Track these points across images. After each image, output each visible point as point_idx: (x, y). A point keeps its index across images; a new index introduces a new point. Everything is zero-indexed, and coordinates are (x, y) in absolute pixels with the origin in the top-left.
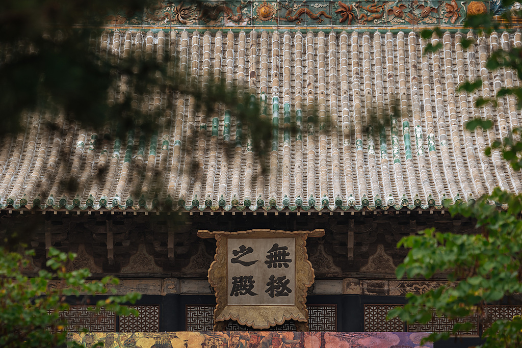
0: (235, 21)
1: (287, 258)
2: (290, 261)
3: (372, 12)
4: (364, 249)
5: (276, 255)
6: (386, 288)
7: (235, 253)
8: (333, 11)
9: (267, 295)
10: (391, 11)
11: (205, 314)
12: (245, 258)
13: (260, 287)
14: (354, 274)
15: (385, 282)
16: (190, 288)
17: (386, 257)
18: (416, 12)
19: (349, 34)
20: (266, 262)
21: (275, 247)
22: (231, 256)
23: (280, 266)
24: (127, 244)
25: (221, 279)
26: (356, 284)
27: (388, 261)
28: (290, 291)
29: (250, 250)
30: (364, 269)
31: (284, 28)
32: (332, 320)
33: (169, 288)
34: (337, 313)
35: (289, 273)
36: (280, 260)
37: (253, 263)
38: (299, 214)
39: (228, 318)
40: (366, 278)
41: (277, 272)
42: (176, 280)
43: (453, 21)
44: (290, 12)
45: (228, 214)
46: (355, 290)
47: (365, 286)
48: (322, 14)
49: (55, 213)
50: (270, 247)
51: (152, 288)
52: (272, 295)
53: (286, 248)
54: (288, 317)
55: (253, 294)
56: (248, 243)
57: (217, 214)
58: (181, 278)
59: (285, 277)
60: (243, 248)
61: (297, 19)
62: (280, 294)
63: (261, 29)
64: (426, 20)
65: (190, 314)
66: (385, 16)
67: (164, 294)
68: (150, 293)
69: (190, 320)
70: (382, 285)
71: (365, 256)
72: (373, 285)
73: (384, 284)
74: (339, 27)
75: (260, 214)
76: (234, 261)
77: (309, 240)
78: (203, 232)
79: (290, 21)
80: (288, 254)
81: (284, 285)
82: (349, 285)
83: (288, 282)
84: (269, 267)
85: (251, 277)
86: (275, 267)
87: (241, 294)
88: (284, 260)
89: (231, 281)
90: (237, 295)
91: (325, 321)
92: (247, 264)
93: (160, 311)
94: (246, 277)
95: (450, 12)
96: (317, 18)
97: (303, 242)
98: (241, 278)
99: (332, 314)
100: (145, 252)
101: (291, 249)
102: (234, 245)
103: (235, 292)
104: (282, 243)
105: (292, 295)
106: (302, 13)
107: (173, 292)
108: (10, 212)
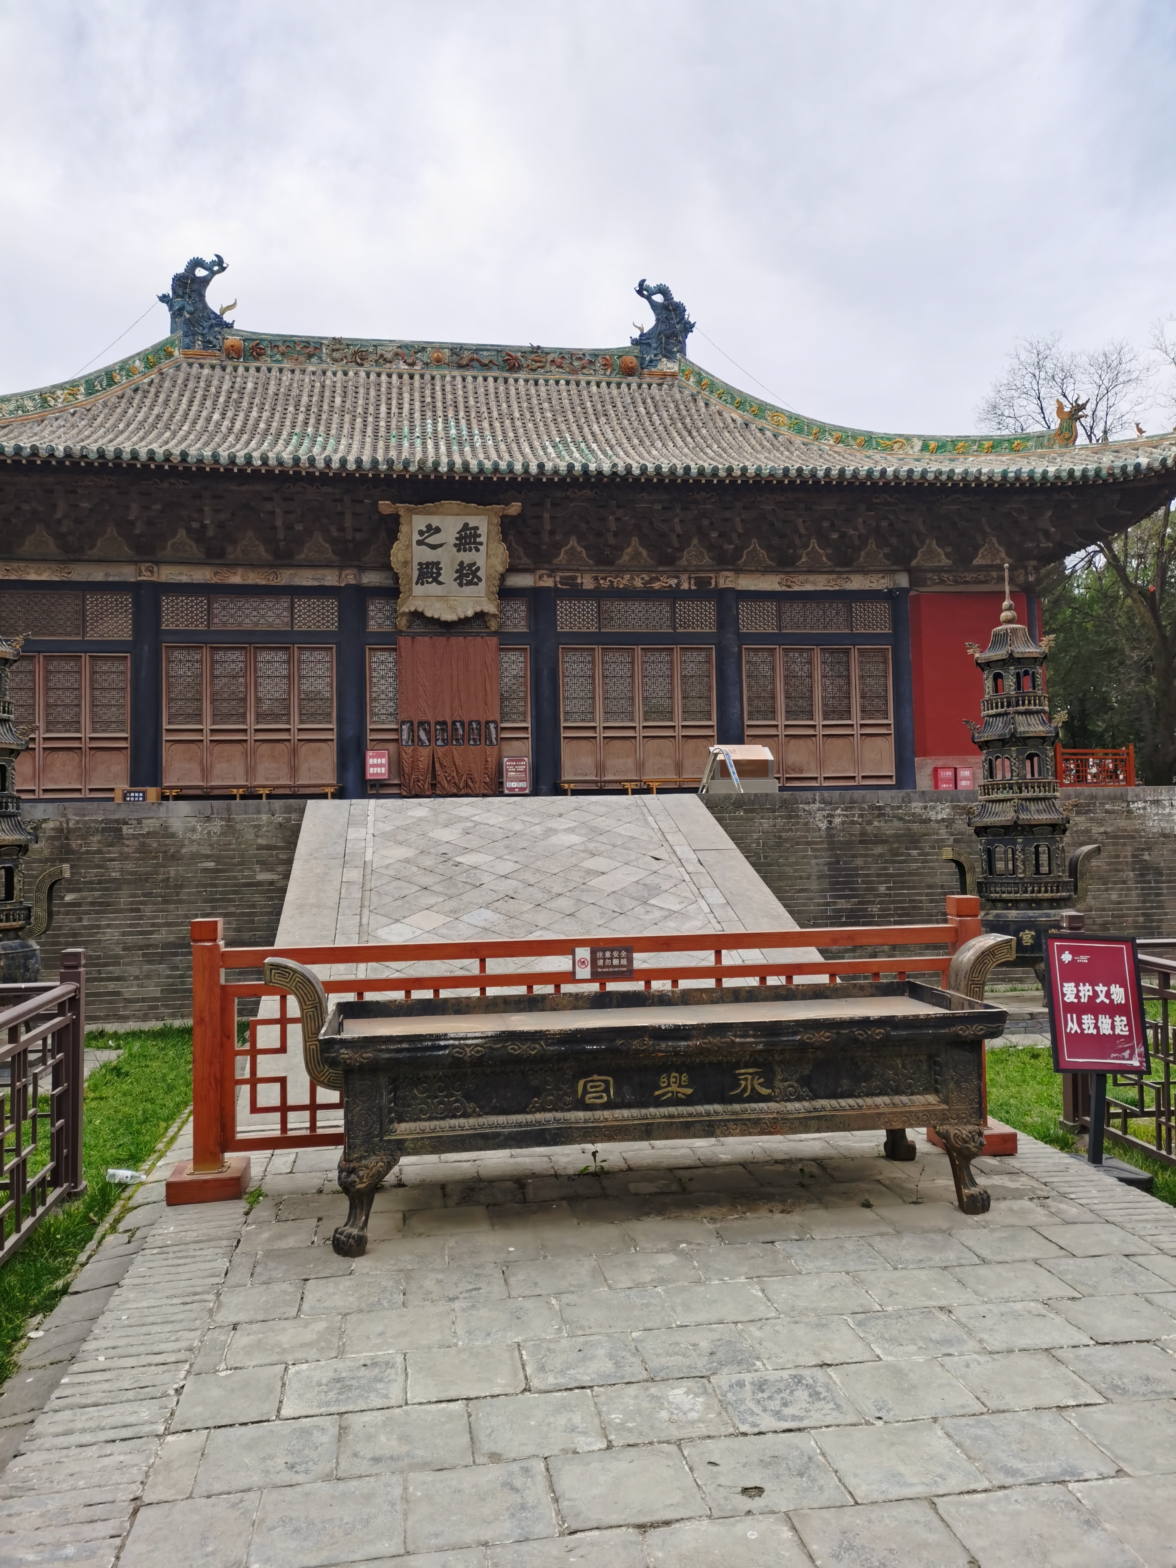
0: (409, 365)
1: (478, 540)
2: (481, 544)
3: (536, 362)
4: (558, 537)
5: (466, 536)
6: (579, 581)
7: (421, 533)
8: (501, 359)
9: (455, 584)
10: (553, 361)
11: (388, 608)
12: (431, 540)
13: (448, 574)
14: (547, 566)
15: (579, 575)
16: (371, 579)
17: (579, 549)
18: (576, 363)
19: (516, 381)
20: (455, 545)
21: (466, 526)
22: (416, 537)
23: (470, 550)
24: (299, 527)
25: (406, 563)
26: (549, 576)
27: (581, 552)
28: (480, 580)
29: (438, 530)
30: (555, 561)
31: (456, 373)
32: (523, 614)
33: (350, 578)
34: (529, 608)
35: (480, 558)
36: (470, 543)
37: (441, 545)
38: (495, 479)
39: (413, 609)
40: (559, 570)
41: (467, 557)
42: (355, 571)
43: (608, 373)
44: (462, 358)
45: (414, 476)
46: (548, 583)
47: (558, 579)
48: (491, 361)
49: (208, 469)
50: (460, 527)
51: (329, 578)
52: (461, 585)
53: (477, 528)
54: (478, 609)
55: (440, 583)
56: (435, 521)
57: (401, 477)
58: (362, 569)
59: (475, 564)
60: (429, 527)
61: (467, 365)
62: (470, 583)
63: (435, 373)
64: (585, 371)
65: (372, 607)
66: (548, 365)
67: (343, 585)
68: (327, 583)
69: (372, 614)
70: (576, 578)
71: (558, 546)
72: (566, 578)
73: (576, 577)
74: (506, 375)
75: (451, 478)
76: (419, 543)
77: (503, 517)
78: (385, 506)
79: (460, 366)
80: (480, 536)
81: (474, 573)
82: (541, 577)
83: (478, 569)
84: (459, 551)
85: (439, 563)
86: (465, 550)
87: (428, 583)
88: (475, 543)
89: (416, 567)
90: (422, 584)
91: (516, 615)
92: (434, 547)
93: (339, 603)
94: (433, 563)
95: (605, 365)
96: (486, 365)
97: (496, 520)
98: (428, 564)
99: (523, 608)
100: (321, 540)
101: (483, 530)
102: (420, 522)
103: (421, 580)
104: (473, 521)
105: (482, 585)
106: (472, 360)
107: (353, 582)
108: (153, 466)
